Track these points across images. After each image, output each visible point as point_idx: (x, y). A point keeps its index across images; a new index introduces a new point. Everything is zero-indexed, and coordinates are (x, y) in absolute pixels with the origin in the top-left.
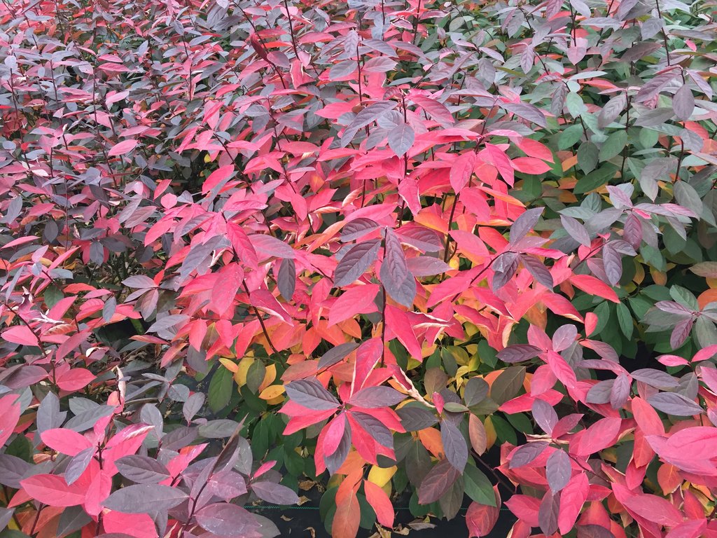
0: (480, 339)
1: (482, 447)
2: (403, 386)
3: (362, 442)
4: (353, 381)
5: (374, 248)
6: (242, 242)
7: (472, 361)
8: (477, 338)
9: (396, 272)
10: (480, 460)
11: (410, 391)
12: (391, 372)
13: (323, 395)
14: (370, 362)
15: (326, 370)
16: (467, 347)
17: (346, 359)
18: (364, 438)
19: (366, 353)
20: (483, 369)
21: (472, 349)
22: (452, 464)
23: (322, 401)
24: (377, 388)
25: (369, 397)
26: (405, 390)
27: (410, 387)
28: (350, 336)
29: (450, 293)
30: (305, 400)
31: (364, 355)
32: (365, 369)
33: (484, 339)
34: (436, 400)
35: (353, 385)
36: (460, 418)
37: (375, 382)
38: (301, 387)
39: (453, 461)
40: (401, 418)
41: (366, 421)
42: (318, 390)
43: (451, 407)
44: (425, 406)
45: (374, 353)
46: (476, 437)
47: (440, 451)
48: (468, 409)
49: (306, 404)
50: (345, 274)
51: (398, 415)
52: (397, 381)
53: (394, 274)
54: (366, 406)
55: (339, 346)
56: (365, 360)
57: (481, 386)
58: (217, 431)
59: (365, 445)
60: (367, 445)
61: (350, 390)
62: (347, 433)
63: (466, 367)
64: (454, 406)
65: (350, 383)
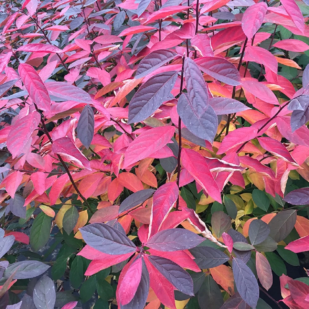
0: (253, 189)
1: (268, 282)
2: (197, 228)
3: (160, 285)
4: (151, 224)
5: (171, 80)
6: (34, 83)
7: (247, 206)
8: (250, 188)
9: (197, 102)
10: (268, 294)
11: (204, 232)
12: (187, 215)
13: (119, 238)
14: (166, 205)
15: (127, 214)
16: (241, 195)
17: (144, 205)
18: (162, 281)
19: (162, 196)
20: (257, 213)
21: (246, 197)
22: (245, 300)
23: (118, 245)
24: (174, 230)
25: (167, 240)
26: (200, 231)
27: (203, 229)
28: (148, 186)
29: (239, 141)
30: (101, 243)
31: (161, 198)
32: (162, 212)
33: (257, 188)
34: (226, 240)
35: (150, 228)
36: (248, 257)
37: (171, 225)
38: (97, 230)
39: (245, 298)
40: (194, 256)
41: (164, 265)
42: (114, 233)
43: (239, 246)
44: (218, 246)
45: (170, 197)
46: (262, 273)
47: (230, 286)
48: (253, 248)
49: (101, 248)
50: (140, 109)
51: (192, 254)
52: (192, 223)
53: (194, 103)
54: (163, 249)
55: (138, 192)
56: (162, 203)
57: (262, 227)
58: (23, 272)
59: (164, 288)
60: (166, 288)
61: (148, 232)
62: (145, 279)
63: (242, 211)
64: (241, 246)
65: (148, 225)
